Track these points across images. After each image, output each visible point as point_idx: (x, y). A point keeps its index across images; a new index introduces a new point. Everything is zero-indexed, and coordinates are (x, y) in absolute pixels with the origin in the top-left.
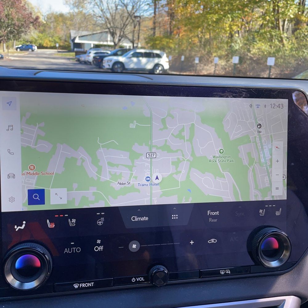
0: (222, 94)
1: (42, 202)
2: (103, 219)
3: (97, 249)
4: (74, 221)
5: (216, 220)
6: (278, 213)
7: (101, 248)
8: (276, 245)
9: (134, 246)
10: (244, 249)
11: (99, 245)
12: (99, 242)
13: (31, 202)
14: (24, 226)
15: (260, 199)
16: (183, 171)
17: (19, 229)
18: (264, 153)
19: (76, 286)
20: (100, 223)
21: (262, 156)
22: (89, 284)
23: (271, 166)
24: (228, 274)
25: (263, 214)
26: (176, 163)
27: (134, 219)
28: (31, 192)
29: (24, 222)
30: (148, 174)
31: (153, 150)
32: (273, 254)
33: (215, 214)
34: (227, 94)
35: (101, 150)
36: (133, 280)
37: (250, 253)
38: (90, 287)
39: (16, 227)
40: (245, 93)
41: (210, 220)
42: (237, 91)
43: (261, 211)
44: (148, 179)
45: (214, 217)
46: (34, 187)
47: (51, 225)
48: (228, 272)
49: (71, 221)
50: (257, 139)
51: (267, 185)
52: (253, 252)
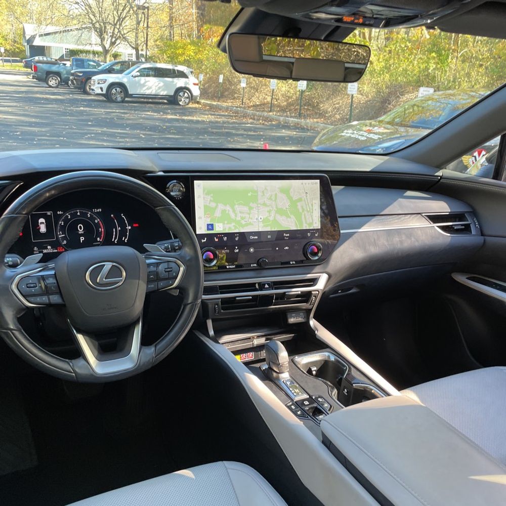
1: (212, 229)
2: (238, 237)
4: (226, 238)
6: (316, 235)
7: (237, 251)
8: (316, 251)
9: (252, 250)
10: (301, 252)
12: (236, 248)
13: (208, 229)
15: (308, 228)
16: (272, 215)
18: (309, 206)
19: (228, 267)
20: (237, 239)
21: (308, 208)
23: (312, 212)
24: (294, 264)
25: (310, 235)
26: (269, 212)
27: (251, 237)
28: (208, 225)
29: (206, 238)
30: (257, 217)
31: (259, 205)
32: (315, 254)
33: (287, 235)
35: (237, 206)
36: (252, 265)
37: (304, 254)
38: (233, 268)
39: (202, 240)
41: (285, 238)
43: (308, 234)
44: (257, 219)
45: (287, 237)
46: (209, 223)
47: (216, 240)
48: (294, 263)
50: (306, 200)
51: (311, 221)
52: (305, 254)
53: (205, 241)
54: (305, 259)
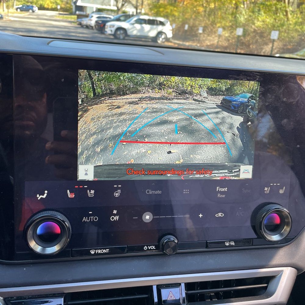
0: (238, 77)
2: (119, 191)
3: (113, 219)
4: (92, 192)
5: (224, 196)
6: (281, 192)
7: (117, 218)
8: (277, 220)
9: (148, 217)
10: (248, 224)
11: (115, 215)
12: (115, 212)
14: (45, 195)
17: (41, 198)
19: (92, 252)
20: (117, 195)
22: (104, 251)
24: (232, 246)
25: (268, 192)
27: (148, 192)
29: (46, 192)
32: (275, 229)
33: (223, 190)
34: (242, 77)
36: (145, 248)
37: (254, 228)
38: (105, 254)
39: (38, 196)
40: (258, 77)
41: (219, 195)
42: (251, 74)
43: (266, 189)
45: (222, 193)
47: (71, 195)
48: (233, 243)
49: (90, 191)
52: (256, 227)
53: (44, 196)
54: (255, 236)
